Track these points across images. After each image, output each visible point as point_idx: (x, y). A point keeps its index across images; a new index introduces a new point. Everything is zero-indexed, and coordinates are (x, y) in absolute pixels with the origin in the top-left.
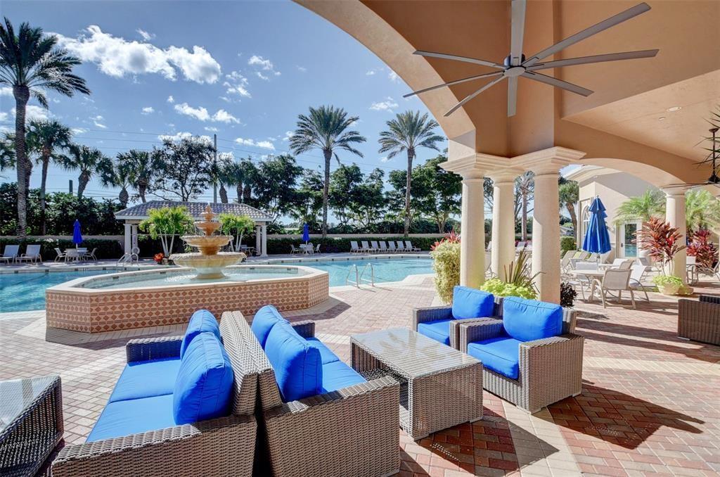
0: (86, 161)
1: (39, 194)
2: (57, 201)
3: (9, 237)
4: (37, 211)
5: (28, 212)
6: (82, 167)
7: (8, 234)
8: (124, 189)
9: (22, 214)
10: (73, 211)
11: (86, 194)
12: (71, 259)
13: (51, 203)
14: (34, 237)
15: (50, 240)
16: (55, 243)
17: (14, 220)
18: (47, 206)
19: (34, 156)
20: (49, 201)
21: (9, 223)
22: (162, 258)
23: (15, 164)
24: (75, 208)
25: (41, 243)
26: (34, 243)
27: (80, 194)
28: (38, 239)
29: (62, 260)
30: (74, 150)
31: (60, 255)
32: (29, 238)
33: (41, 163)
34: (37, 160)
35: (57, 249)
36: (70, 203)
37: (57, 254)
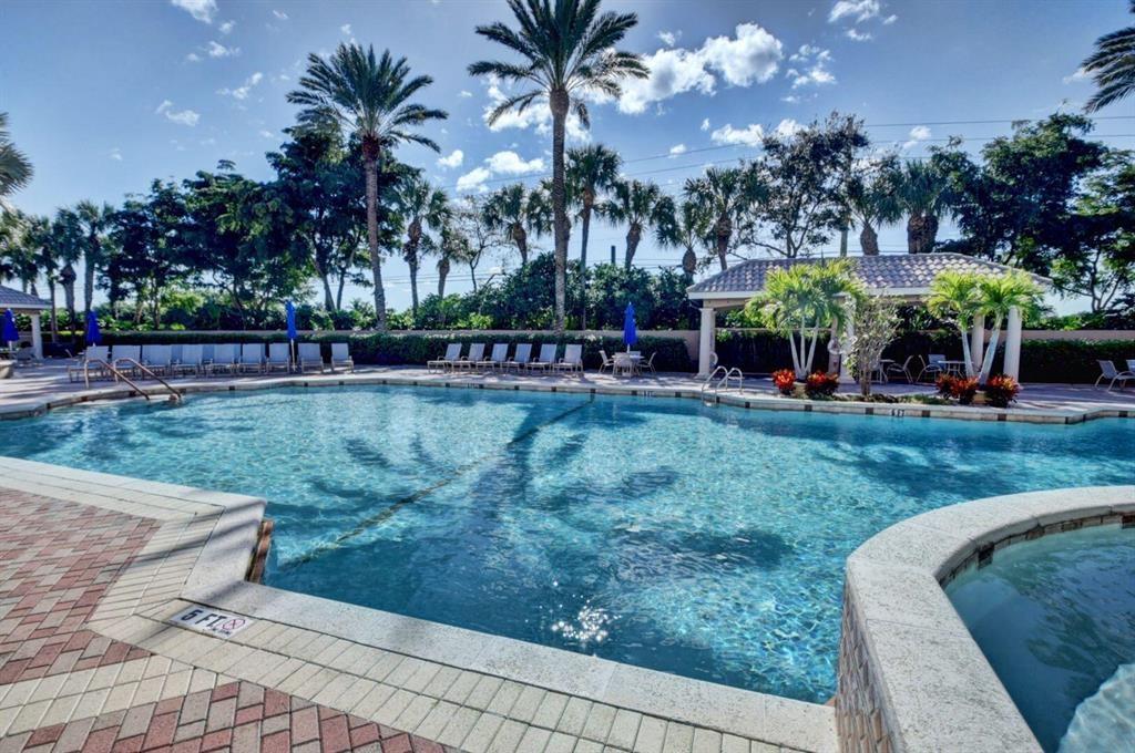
0: (637, 209)
1: (578, 268)
2: (600, 275)
3: (545, 333)
4: (576, 293)
5: (566, 293)
6: (630, 218)
7: (544, 328)
8: (690, 249)
9: (560, 297)
10: (620, 289)
11: (637, 262)
12: (621, 369)
13: (591, 282)
14: (572, 332)
15: (592, 338)
16: (597, 341)
17: (550, 308)
18: (588, 286)
19: (572, 212)
20: (588, 278)
21: (545, 312)
22: (792, 381)
23: (552, 226)
24: (622, 286)
25: (582, 341)
26: (573, 341)
27: (628, 264)
28: (578, 335)
29: (609, 370)
30: (622, 190)
31: (606, 362)
32: (568, 333)
33: (581, 219)
34: (576, 217)
35: (602, 352)
36: (615, 279)
37: (601, 360)
